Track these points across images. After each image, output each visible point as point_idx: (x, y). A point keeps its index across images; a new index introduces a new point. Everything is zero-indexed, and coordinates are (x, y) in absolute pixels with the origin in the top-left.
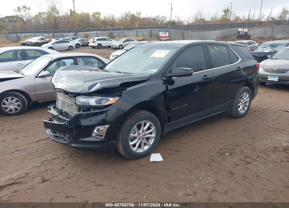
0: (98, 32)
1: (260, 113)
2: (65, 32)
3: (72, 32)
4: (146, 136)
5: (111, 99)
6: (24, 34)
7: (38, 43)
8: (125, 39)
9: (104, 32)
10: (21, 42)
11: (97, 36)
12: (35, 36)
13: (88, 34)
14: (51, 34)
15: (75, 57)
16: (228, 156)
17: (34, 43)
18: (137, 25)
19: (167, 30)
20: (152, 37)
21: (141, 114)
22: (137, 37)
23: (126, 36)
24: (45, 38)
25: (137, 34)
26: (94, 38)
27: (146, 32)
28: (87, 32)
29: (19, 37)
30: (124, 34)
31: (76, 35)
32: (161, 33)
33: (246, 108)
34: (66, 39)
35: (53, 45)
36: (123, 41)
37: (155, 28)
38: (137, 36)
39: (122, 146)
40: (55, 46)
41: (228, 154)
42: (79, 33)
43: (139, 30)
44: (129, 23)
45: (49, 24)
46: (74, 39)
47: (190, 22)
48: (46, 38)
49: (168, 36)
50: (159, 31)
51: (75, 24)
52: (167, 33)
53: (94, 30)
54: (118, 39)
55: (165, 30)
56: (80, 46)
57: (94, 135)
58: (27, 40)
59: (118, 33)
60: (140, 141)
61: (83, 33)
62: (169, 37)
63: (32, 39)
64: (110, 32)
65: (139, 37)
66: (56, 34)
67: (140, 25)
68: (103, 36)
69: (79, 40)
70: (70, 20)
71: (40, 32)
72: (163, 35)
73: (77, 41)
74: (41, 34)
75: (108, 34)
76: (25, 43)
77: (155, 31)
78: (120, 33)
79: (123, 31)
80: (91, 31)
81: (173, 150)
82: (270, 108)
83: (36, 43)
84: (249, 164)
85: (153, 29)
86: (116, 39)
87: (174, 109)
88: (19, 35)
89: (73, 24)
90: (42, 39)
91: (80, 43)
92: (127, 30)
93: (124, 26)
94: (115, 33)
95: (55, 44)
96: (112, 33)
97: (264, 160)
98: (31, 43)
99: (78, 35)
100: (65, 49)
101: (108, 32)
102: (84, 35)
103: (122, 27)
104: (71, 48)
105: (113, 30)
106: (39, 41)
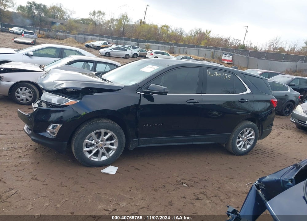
0: (160, 45)
1: (268, 155)
2: (128, 40)
3: (135, 42)
4: (106, 146)
5: (70, 100)
6: (90, 37)
7: (100, 46)
8: (183, 56)
9: (165, 46)
10: (86, 44)
11: (158, 49)
12: (100, 40)
13: (150, 45)
14: (115, 40)
15: (96, 61)
16: (184, 186)
17: (96, 47)
18: (203, 44)
19: (232, 53)
20: (213, 58)
21: (102, 122)
22: (198, 56)
23: (186, 54)
24: (107, 43)
25: (198, 53)
26: (153, 50)
27: (209, 52)
28: (149, 44)
29: (86, 39)
30: (185, 51)
31: (138, 45)
32: (225, 55)
33: (248, 146)
34: (126, 47)
35: (111, 51)
36: (181, 57)
37: (219, 49)
38: (198, 54)
39: (74, 149)
40: (113, 52)
41: (186, 185)
42: (141, 43)
43: (202, 49)
44: (195, 40)
45: (117, 30)
46: (134, 48)
47: (263, 50)
48: (109, 44)
49: (231, 59)
50: (222, 53)
51: (141, 34)
52: (231, 57)
53: (156, 43)
54: (177, 55)
55: (229, 53)
56: (138, 56)
57: (48, 131)
58: (91, 43)
59: (180, 49)
60: (97, 149)
61: (145, 44)
62: (232, 61)
63: (96, 42)
64: (172, 46)
65: (200, 56)
66: (119, 41)
67: (206, 44)
68: (164, 50)
69: (139, 50)
70: (137, 29)
71: (106, 37)
72: (226, 58)
73: (136, 51)
74: (106, 39)
75: (169, 48)
76: (89, 45)
77: (218, 53)
78: (181, 49)
79: (185, 48)
80: (153, 42)
81: (134, 167)
82: (286, 153)
83: (98, 46)
84: (198, 200)
85: (216, 50)
86: (176, 55)
87: (144, 125)
88: (87, 37)
89: (139, 33)
90: (105, 44)
91: (138, 53)
92: (189, 47)
93: (189, 42)
94: (176, 48)
95: (113, 49)
96: (173, 48)
97: (219, 201)
98: (94, 46)
99: (139, 45)
100: (121, 57)
101: (170, 46)
102: (146, 46)
103: (187, 43)
104: (127, 57)
105: (176, 45)
106: (101, 45)
